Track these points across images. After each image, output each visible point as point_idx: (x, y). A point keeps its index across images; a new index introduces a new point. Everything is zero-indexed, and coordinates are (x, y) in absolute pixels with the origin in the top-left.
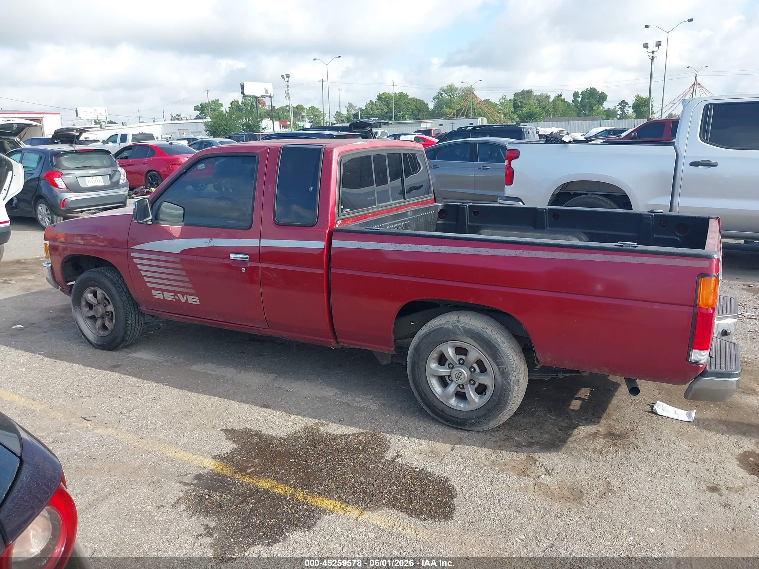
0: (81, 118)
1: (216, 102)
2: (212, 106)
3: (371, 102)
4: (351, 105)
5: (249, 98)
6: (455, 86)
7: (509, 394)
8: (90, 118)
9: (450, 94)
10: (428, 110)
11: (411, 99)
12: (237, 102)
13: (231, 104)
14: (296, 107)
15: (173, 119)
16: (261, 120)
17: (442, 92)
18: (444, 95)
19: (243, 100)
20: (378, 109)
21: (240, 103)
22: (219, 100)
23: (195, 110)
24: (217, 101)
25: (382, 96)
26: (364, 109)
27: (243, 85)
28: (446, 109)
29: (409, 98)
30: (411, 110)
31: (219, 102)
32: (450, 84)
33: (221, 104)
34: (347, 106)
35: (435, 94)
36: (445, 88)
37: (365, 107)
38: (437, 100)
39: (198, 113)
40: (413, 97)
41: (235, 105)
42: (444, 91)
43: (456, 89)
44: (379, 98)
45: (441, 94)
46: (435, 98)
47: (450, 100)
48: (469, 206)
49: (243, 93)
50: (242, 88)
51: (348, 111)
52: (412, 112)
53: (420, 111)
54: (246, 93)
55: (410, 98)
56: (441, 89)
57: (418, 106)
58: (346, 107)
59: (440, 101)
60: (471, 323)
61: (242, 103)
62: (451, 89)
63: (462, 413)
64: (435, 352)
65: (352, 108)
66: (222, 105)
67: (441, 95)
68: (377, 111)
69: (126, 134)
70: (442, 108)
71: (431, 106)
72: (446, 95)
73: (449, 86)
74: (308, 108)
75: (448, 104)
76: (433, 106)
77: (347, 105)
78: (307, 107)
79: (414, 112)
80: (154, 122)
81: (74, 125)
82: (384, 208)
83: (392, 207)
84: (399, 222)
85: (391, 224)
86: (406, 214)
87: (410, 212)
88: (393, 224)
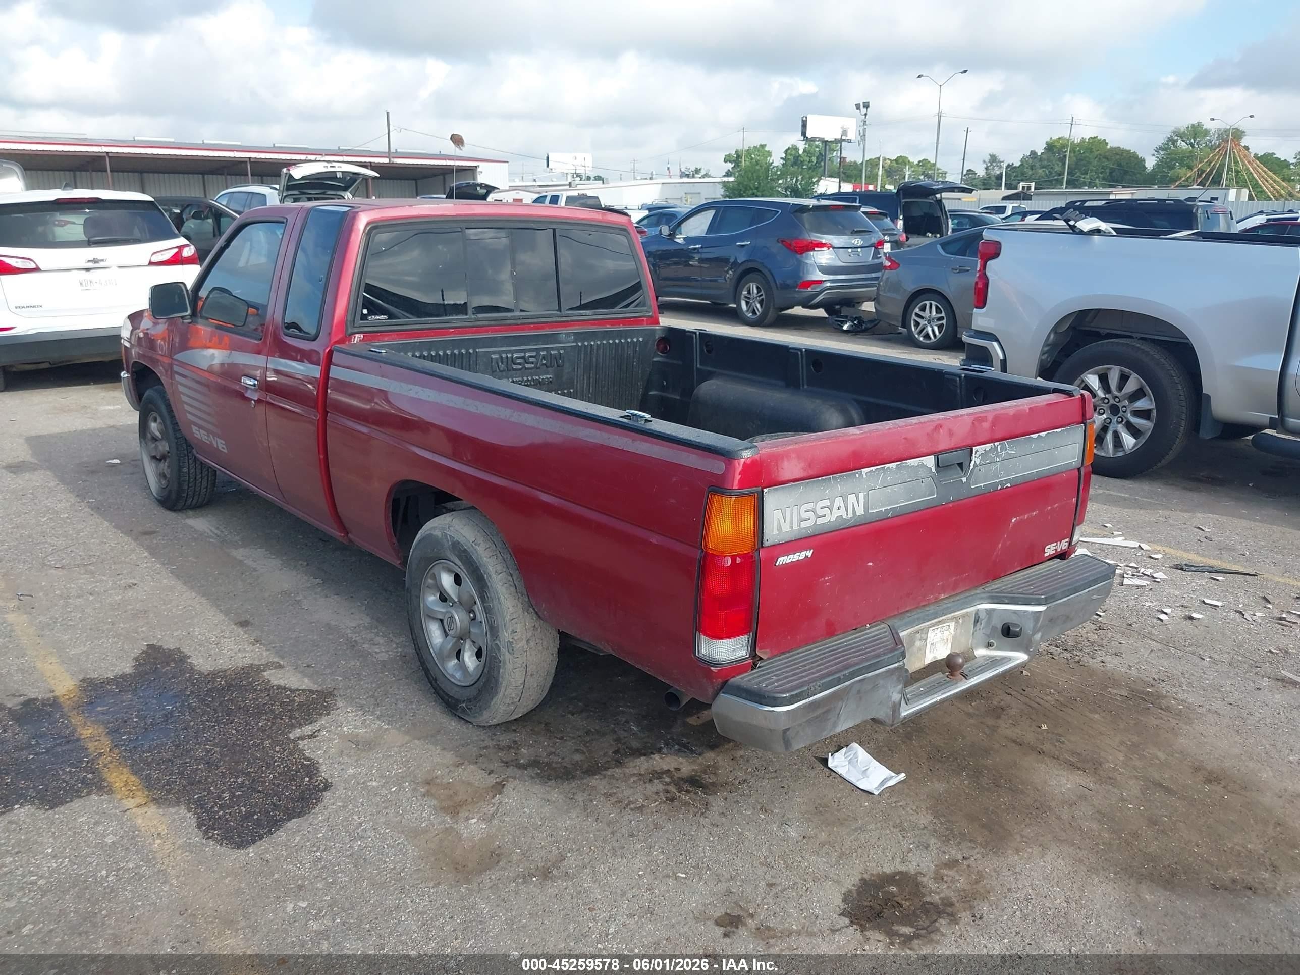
0: (553, 170)
1: (761, 149)
2: (753, 156)
3: (1033, 153)
4: (994, 159)
5: (817, 143)
6: (1204, 127)
7: (499, 667)
8: (565, 171)
9: (1192, 141)
10: (1144, 170)
11: (1112, 150)
12: (796, 149)
13: (786, 152)
14: (896, 160)
15: (684, 175)
16: (818, 181)
17: (1176, 138)
18: (1179, 143)
19: (807, 146)
20: (1043, 167)
21: (801, 152)
22: (765, 145)
23: (725, 161)
24: (763, 146)
25: (1056, 144)
26: (1018, 165)
27: (806, 121)
28: (1180, 170)
29: (1108, 147)
30: (1108, 171)
31: (767, 149)
32: (1195, 122)
33: (769, 152)
34: (987, 160)
35: (1160, 141)
36: (1182, 130)
37: (1020, 163)
38: (1162, 153)
39: (730, 166)
40: (1115, 145)
41: (791, 155)
42: (1181, 135)
43: (1207, 132)
44: (1050, 147)
45: (1174, 142)
46: (1161, 148)
47: (1191, 152)
48: (700, 333)
49: (804, 134)
50: (804, 125)
51: (987, 168)
52: (1111, 173)
53: (1126, 172)
54: (809, 135)
55: (1111, 148)
56: (1174, 132)
57: (1124, 163)
58: (984, 162)
59: (1169, 154)
60: (462, 531)
61: (804, 151)
62: (1196, 132)
63: (457, 689)
64: (429, 575)
65: (994, 164)
66: (769, 154)
67: (1173, 144)
68: (1040, 171)
69: (558, 196)
70: (1172, 168)
71: (1150, 163)
72: (1183, 144)
73: (1193, 126)
74: (916, 162)
75: (1186, 160)
76: (1154, 163)
77: (987, 158)
78: (915, 160)
79: (1114, 174)
80: (651, 178)
81: (535, 180)
82: (493, 323)
83: (519, 322)
84: (530, 350)
85: (506, 352)
86: (553, 338)
87: (568, 334)
88: (513, 352)
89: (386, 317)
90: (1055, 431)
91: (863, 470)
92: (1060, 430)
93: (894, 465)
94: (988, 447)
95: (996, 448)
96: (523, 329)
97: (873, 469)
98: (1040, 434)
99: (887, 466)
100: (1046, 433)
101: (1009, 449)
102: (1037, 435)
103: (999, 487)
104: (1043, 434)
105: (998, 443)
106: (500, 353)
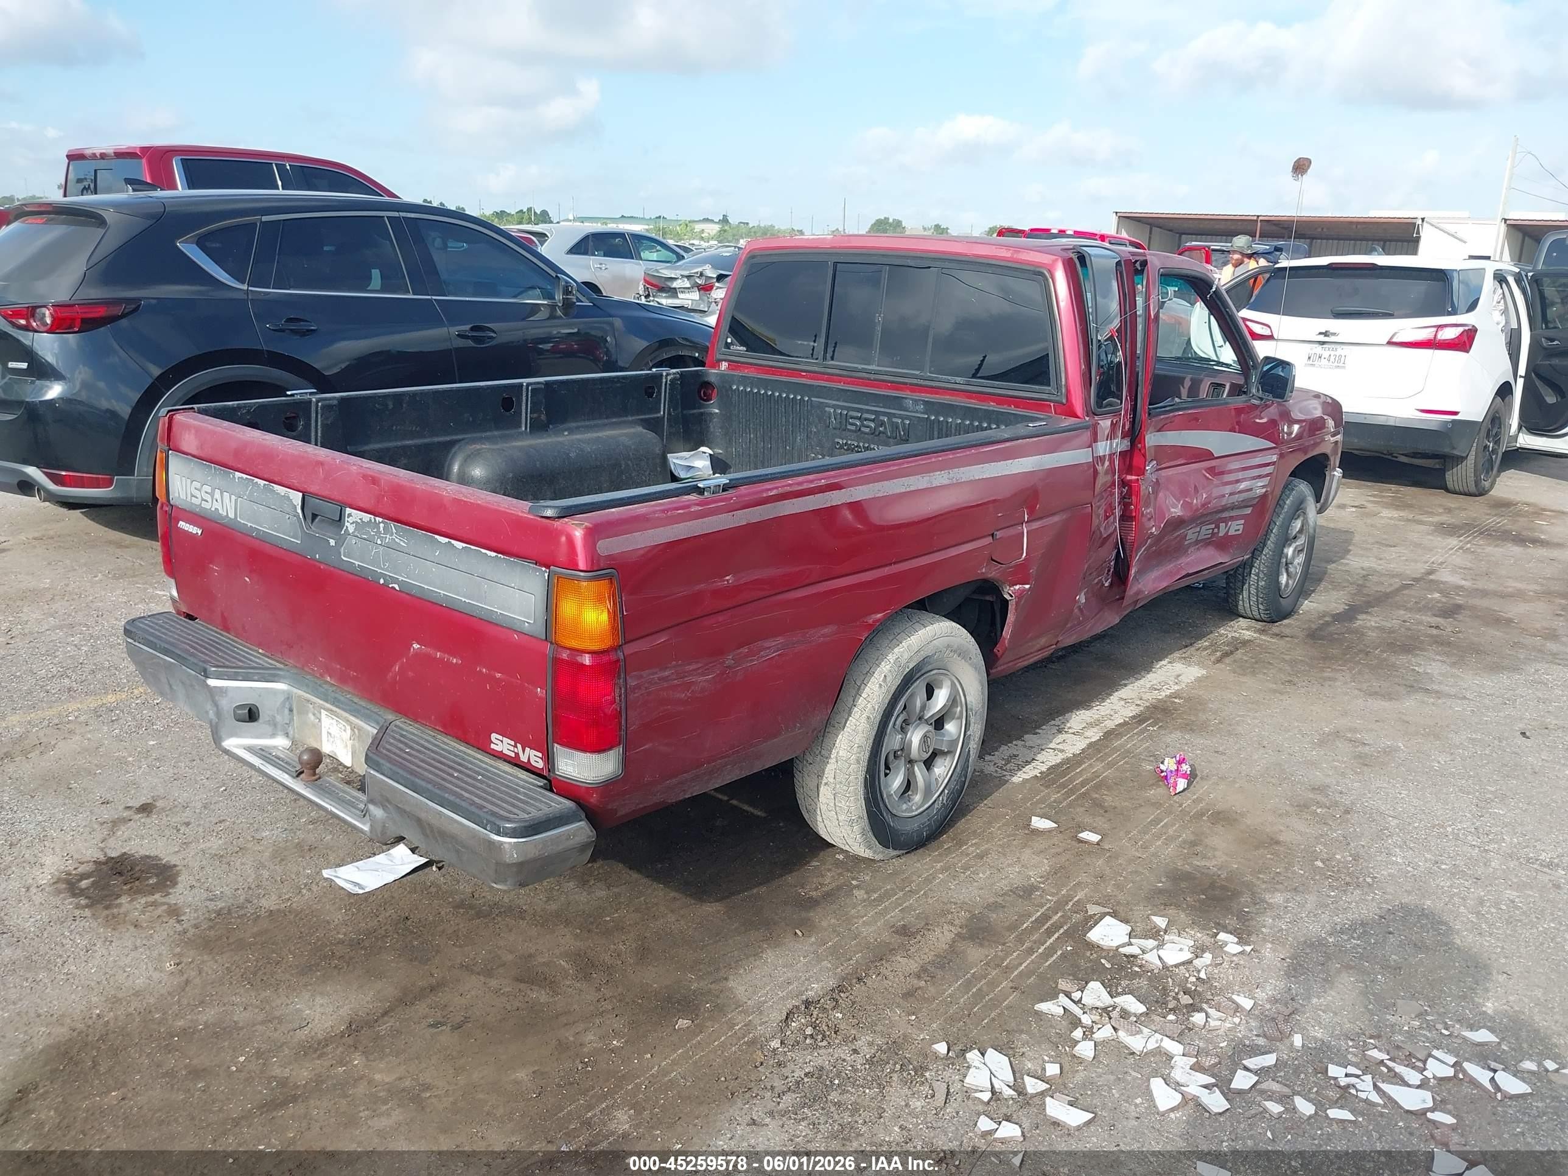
82: (845, 373)
83: (872, 377)
84: (868, 411)
85: (843, 408)
86: (897, 402)
87: (916, 401)
88: (849, 409)
89: (745, 349)
90: (484, 551)
91: (237, 473)
92: (493, 554)
93: (262, 482)
94: (367, 517)
95: (377, 525)
96: (878, 387)
97: (245, 476)
98: (453, 542)
99: (256, 480)
100: (465, 545)
101: (395, 535)
102: (447, 540)
103: (382, 581)
104: (459, 545)
105: (381, 520)
106: (835, 407)
